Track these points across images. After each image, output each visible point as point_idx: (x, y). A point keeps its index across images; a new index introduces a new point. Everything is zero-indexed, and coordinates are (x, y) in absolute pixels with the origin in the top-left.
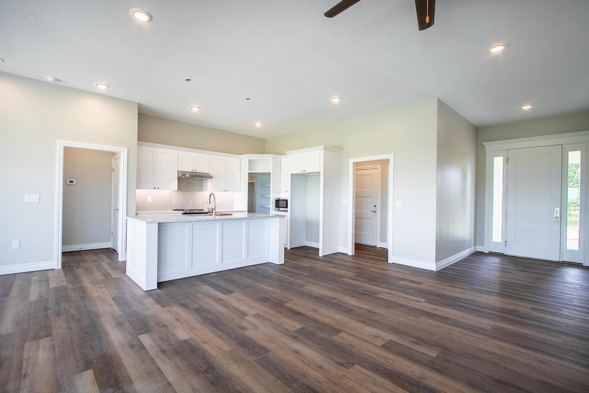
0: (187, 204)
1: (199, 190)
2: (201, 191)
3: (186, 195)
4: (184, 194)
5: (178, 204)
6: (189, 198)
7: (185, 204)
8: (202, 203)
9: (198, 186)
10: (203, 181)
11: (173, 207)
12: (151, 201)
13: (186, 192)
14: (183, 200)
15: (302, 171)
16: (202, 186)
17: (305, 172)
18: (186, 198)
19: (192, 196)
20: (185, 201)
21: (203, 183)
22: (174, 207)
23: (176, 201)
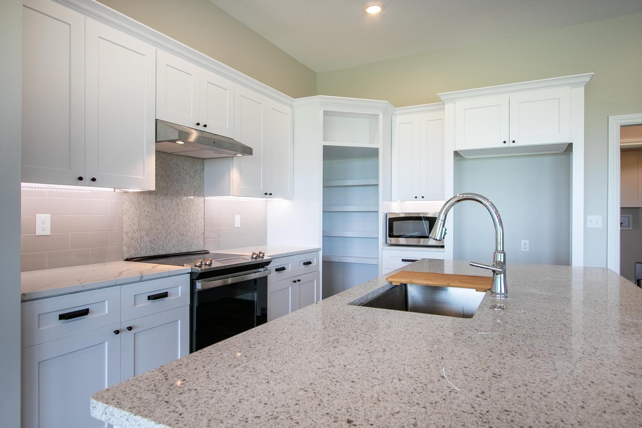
0: (166, 238)
1: (195, 191)
2: (198, 196)
3: (163, 206)
4: (156, 205)
5: (141, 238)
6: (170, 216)
7: (160, 236)
8: (202, 230)
9: (193, 178)
10: (203, 163)
11: (125, 249)
12: (48, 232)
13: (162, 197)
14: (153, 226)
15: (505, 142)
16: (202, 180)
17: (514, 145)
18: (162, 218)
19: (179, 210)
20: (160, 226)
21: (203, 169)
22: (129, 248)
23: (135, 227)
